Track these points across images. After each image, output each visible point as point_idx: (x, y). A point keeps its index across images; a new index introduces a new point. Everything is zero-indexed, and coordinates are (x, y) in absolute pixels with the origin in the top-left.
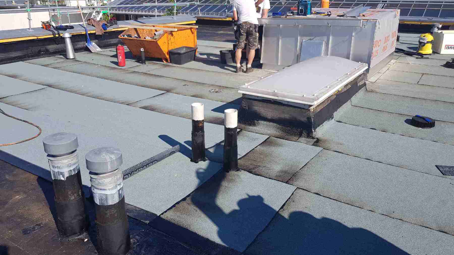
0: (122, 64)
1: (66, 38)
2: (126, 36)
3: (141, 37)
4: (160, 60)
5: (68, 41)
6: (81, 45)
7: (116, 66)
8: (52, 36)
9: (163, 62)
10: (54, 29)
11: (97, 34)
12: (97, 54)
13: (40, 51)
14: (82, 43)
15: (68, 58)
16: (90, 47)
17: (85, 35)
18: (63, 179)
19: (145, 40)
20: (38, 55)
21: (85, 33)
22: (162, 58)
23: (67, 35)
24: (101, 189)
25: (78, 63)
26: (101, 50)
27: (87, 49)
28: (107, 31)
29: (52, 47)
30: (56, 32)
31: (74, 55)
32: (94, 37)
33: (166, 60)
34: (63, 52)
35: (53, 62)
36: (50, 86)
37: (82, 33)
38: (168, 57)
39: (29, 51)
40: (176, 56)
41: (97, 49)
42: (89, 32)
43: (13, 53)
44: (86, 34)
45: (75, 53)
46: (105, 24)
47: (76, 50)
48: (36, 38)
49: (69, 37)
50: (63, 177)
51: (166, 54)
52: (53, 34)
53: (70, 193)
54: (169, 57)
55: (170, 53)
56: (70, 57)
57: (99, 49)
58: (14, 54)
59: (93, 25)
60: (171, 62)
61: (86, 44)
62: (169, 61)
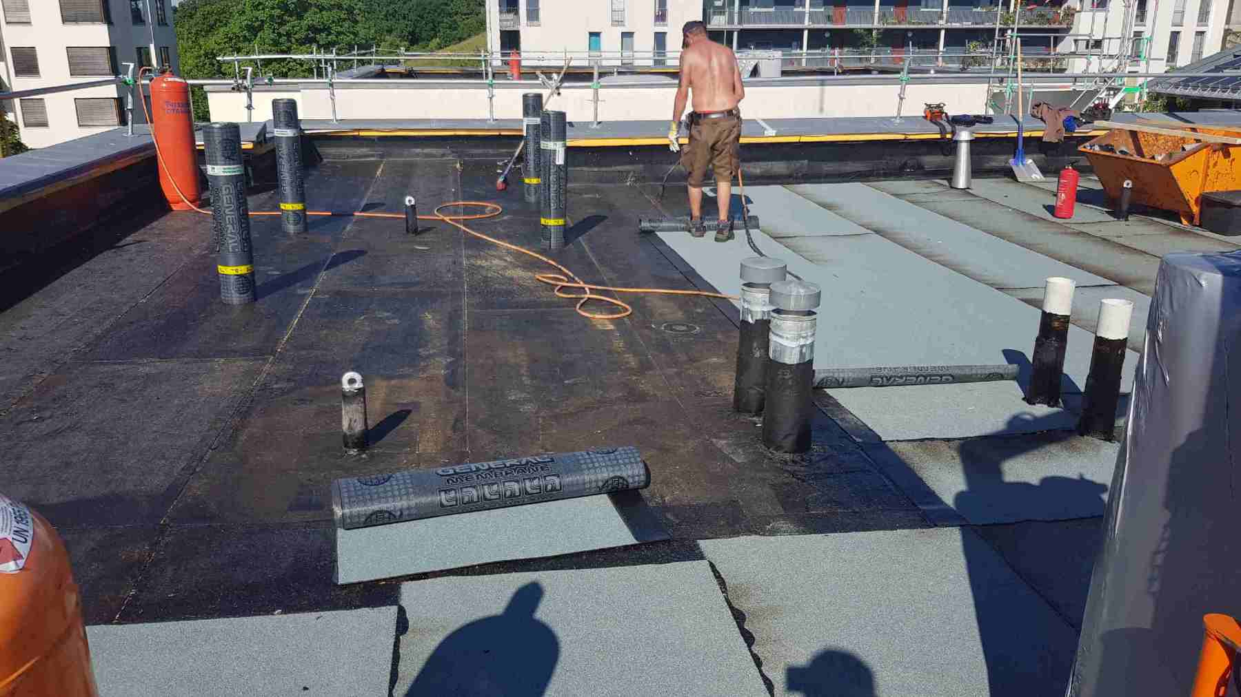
0: (1063, 214)
1: (961, 142)
2: (1097, 148)
3: (1146, 154)
4: (1173, 215)
5: (964, 150)
6: (998, 161)
7: (1049, 216)
8: (939, 136)
9: (1181, 223)
10: (948, 121)
11: (1044, 140)
12: (1030, 186)
13: (904, 166)
14: (1003, 157)
15: (953, 186)
16: (1019, 170)
17: (1015, 140)
18: (750, 321)
19: (1153, 161)
20: (898, 173)
21: (1015, 135)
22: (1181, 213)
23: (964, 135)
24: (777, 335)
25: (970, 198)
26: (1043, 179)
27: (1009, 174)
28: (1075, 135)
29: (931, 161)
30: (949, 128)
31: (968, 181)
32: (1035, 145)
33: (1191, 218)
34: (948, 174)
35: (918, 190)
36: (877, 232)
37: (1009, 135)
38: (1195, 209)
39: (882, 164)
40: (1218, 209)
41: (1033, 176)
42: (1025, 134)
43: (850, 163)
44: (1017, 137)
45: (973, 180)
46: (1075, 118)
47: (977, 171)
48: (902, 137)
49: (967, 141)
50: (752, 317)
51: (1192, 202)
52: (941, 133)
53: (755, 345)
54: (1198, 212)
55: (1206, 201)
56: (958, 183)
57: (1037, 176)
58: (851, 167)
59: (1042, 119)
60: (1200, 226)
61: (1011, 161)
62: (1197, 221)
